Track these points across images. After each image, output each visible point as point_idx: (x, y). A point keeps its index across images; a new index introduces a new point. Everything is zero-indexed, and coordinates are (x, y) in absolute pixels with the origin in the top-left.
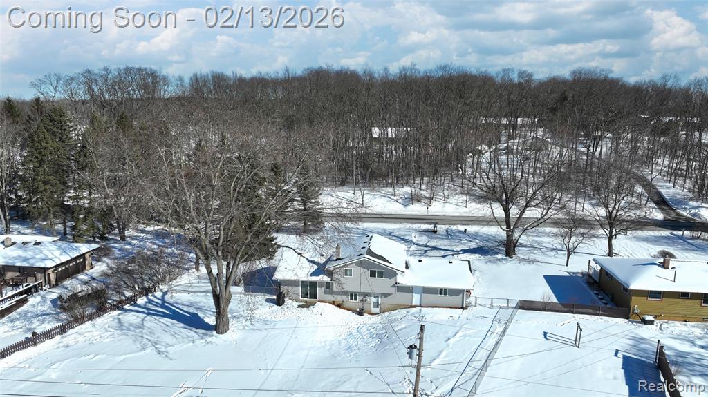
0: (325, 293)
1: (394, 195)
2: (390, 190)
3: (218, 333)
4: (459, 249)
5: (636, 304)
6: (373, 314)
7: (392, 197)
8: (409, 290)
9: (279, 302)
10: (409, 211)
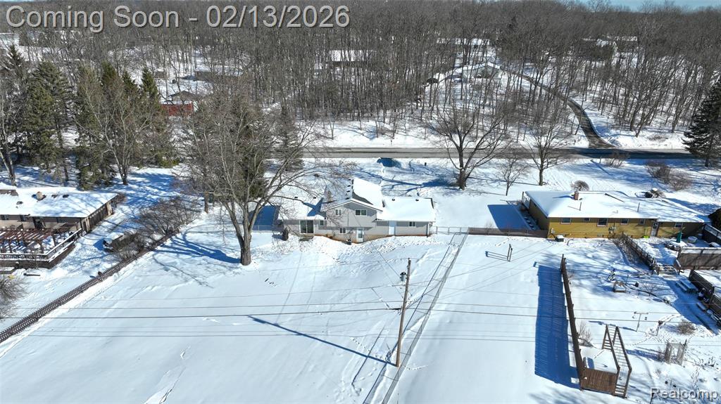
0: (319, 229)
1: (360, 129)
2: (357, 124)
3: (243, 264)
4: (421, 182)
5: (553, 228)
6: (358, 243)
7: (359, 131)
8: (386, 224)
9: (284, 237)
10: (374, 144)
